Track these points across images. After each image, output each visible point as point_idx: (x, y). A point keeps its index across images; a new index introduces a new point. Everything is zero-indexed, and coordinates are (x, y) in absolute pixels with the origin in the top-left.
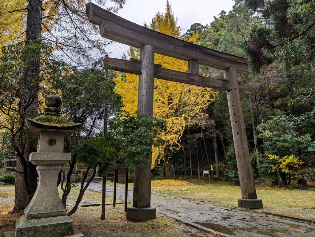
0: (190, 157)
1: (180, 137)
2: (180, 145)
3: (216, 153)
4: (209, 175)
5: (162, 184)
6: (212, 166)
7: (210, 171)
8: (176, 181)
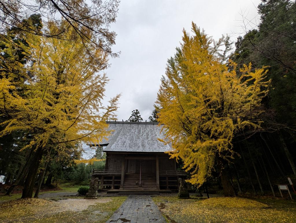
0: (255, 168)
1: (230, 141)
2: (232, 151)
3: (290, 162)
4: (289, 191)
5: (219, 204)
6: (289, 179)
7: (288, 186)
8: (239, 200)
